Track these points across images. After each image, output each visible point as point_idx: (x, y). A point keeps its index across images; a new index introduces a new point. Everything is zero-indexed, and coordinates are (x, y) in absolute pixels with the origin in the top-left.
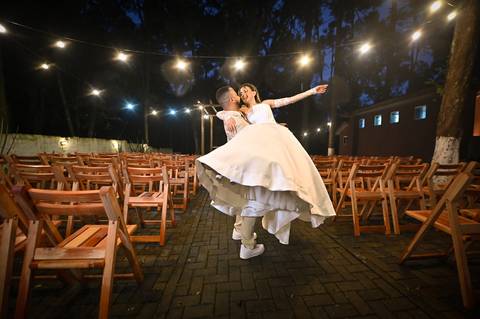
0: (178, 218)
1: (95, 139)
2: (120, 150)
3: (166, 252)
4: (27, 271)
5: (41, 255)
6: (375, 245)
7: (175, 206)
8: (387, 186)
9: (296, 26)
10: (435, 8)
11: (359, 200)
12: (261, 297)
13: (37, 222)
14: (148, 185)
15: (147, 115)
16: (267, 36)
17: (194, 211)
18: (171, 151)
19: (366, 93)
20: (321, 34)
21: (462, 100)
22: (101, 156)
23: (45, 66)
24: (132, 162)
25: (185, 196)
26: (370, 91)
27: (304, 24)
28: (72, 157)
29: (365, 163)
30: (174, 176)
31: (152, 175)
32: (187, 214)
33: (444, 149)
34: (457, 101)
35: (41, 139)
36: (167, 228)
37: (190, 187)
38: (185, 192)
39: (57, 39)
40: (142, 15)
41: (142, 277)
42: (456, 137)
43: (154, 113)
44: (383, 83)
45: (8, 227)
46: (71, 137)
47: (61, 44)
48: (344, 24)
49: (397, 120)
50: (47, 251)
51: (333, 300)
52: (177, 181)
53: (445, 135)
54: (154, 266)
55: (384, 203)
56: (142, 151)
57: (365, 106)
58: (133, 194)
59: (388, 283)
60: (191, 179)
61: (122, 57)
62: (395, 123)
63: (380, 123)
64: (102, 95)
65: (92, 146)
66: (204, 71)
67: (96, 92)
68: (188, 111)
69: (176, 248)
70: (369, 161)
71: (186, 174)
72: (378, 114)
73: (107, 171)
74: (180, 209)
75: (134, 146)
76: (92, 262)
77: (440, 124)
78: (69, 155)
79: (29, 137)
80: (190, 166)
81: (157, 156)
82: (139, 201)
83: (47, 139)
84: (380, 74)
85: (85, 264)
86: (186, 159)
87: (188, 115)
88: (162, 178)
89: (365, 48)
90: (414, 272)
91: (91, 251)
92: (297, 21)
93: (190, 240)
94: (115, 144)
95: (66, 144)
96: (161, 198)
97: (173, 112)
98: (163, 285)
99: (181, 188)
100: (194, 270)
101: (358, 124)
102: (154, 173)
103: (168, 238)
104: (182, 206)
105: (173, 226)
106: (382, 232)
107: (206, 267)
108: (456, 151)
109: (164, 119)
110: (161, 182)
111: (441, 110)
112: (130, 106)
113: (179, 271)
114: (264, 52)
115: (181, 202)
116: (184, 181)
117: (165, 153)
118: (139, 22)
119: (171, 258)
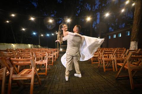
0: (51, 68)
1: (23, 44)
2: (31, 47)
3: (47, 77)
4: (10, 81)
5: (14, 76)
6: (110, 74)
7: (50, 64)
8: (113, 57)
9: (88, 6)
10: (127, 2)
11: (105, 61)
12: (75, 88)
13: (13, 68)
14: (41, 58)
15: (39, 36)
16: (78, 9)
17: (55, 66)
18: (48, 47)
19: (111, 27)
20: (96, 8)
21: (138, 30)
22: (26, 49)
23: (8, 22)
24: (36, 51)
25: (53, 61)
26: (112, 27)
27: (90, 5)
28: (17, 50)
29: (108, 50)
30: (49, 55)
31: (42, 55)
32: (53, 67)
33: (133, 45)
34: (136, 30)
35: (6, 44)
36: (47, 71)
37: (54, 59)
38: (53, 60)
39: (12, 14)
40: (37, 3)
41: (41, 84)
42: (137, 41)
43: (42, 35)
44: (116, 24)
45: (5, 69)
46: (15, 43)
47: (13, 15)
48: (103, 5)
49: (120, 36)
50: (15, 75)
51: (95, 88)
52: (50, 57)
53: (133, 41)
54: (44, 81)
55: (113, 62)
56: (38, 47)
57: (111, 31)
58: (37, 61)
59: (112, 84)
60: (54, 56)
61: (32, 19)
62: (120, 37)
63: (115, 37)
64: (25, 30)
65: (22, 46)
66: (58, 21)
67: (24, 29)
68: (53, 34)
69: (50, 76)
70: (109, 49)
71: (53, 54)
72: (114, 34)
73: (29, 54)
74: (51, 65)
75: (36, 46)
76: (28, 78)
77: (131, 37)
78: (16, 49)
79: (2, 44)
80: (54, 52)
81: (43, 49)
82: (39, 62)
83: (8, 44)
84: (115, 21)
85: (26, 79)
86: (53, 50)
87: (53, 35)
88: (45, 56)
89: (107, 15)
90: (119, 81)
91: (27, 75)
92: (88, 5)
93: (54, 74)
94: (29, 46)
95: (14, 46)
96: (45, 62)
97: (48, 35)
98: (47, 86)
99: (51, 59)
100: (56, 82)
101: (108, 37)
102: (43, 54)
103: (48, 74)
104: (52, 64)
105: (49, 70)
106: (112, 71)
107: (59, 81)
108: (137, 46)
109: (45, 37)
110: (45, 57)
111: (132, 33)
112: (34, 34)
113: (52, 82)
114: (77, 15)
115: (52, 63)
116: (52, 57)
117: (46, 48)
118: (36, 6)
119: (49, 79)
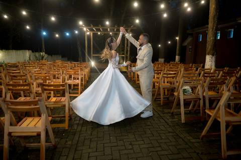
1: (14, 51)
18: (66, 58)
33: (208, 61)
34: (212, 38)
42: (213, 55)
68: (76, 32)
